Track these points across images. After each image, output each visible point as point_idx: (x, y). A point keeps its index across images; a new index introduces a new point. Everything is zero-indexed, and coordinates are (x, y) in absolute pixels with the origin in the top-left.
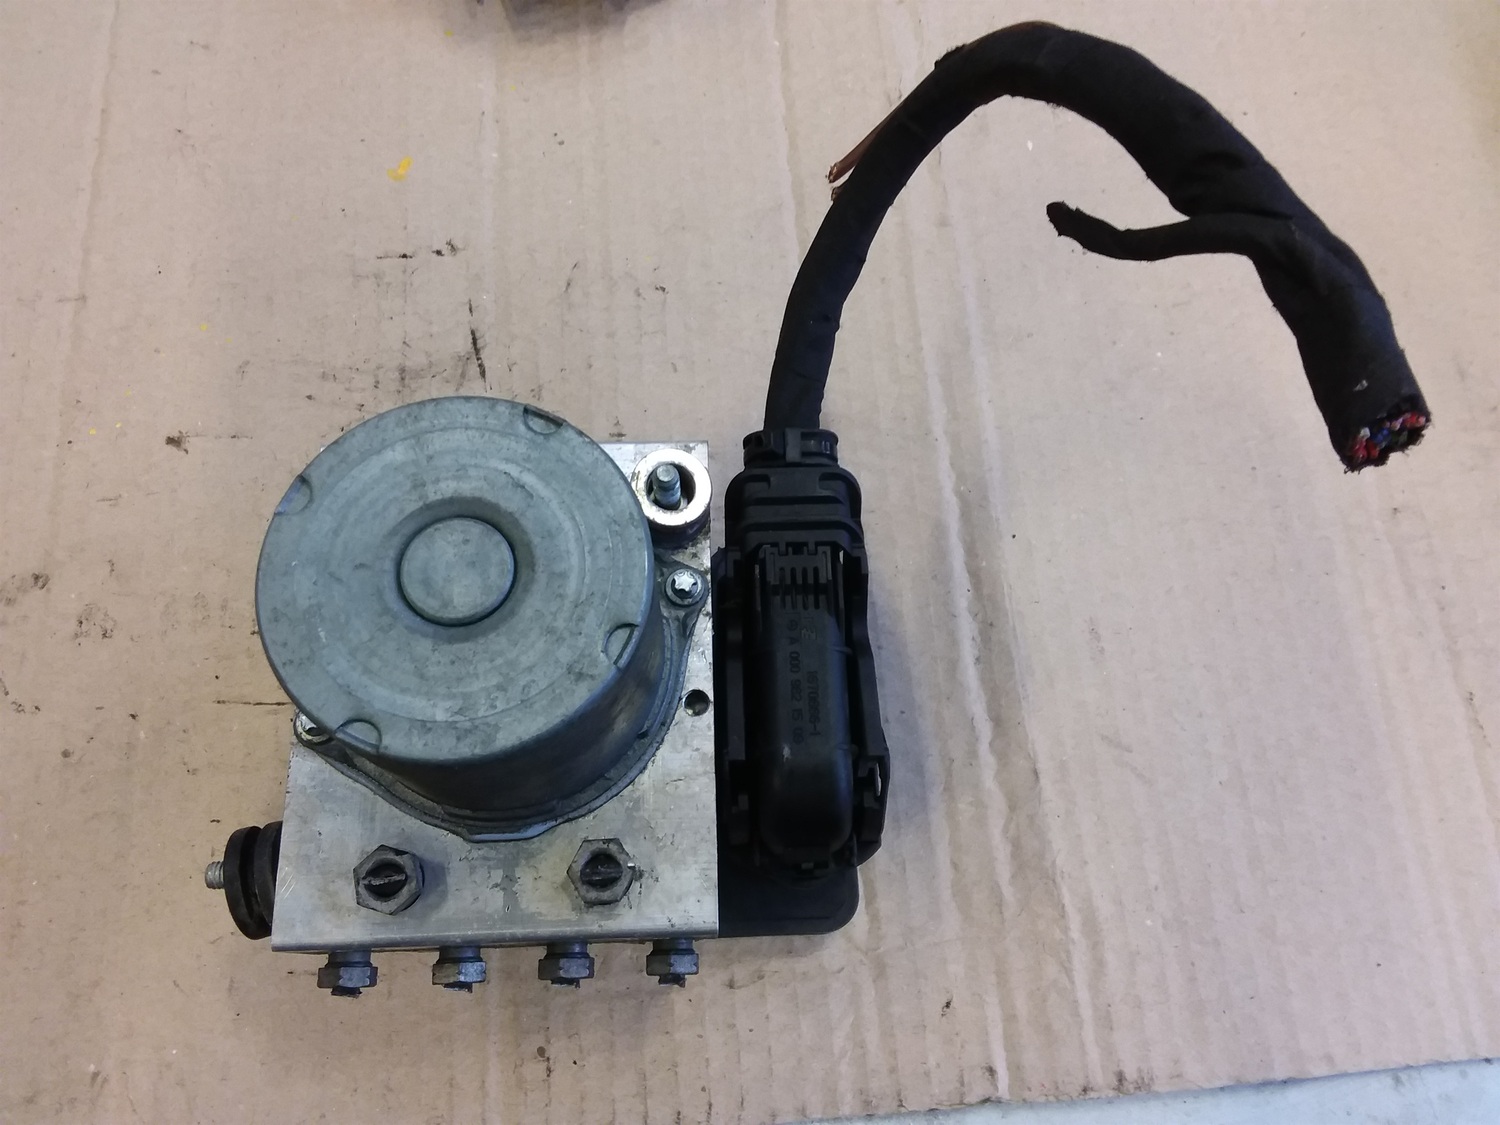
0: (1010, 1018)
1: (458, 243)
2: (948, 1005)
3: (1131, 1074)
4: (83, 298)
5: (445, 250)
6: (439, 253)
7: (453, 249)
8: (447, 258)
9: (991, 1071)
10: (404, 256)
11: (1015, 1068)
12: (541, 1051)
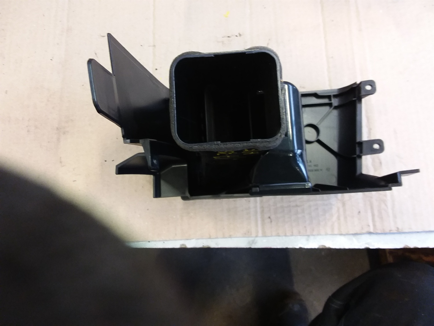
0: (373, 215)
1: (241, 34)
2: (359, 212)
3: (400, 227)
4: (154, 46)
5: (238, 35)
6: (236, 36)
7: (240, 35)
8: (239, 37)
9: (369, 226)
10: (229, 37)
11: (374, 226)
12: (269, 218)
